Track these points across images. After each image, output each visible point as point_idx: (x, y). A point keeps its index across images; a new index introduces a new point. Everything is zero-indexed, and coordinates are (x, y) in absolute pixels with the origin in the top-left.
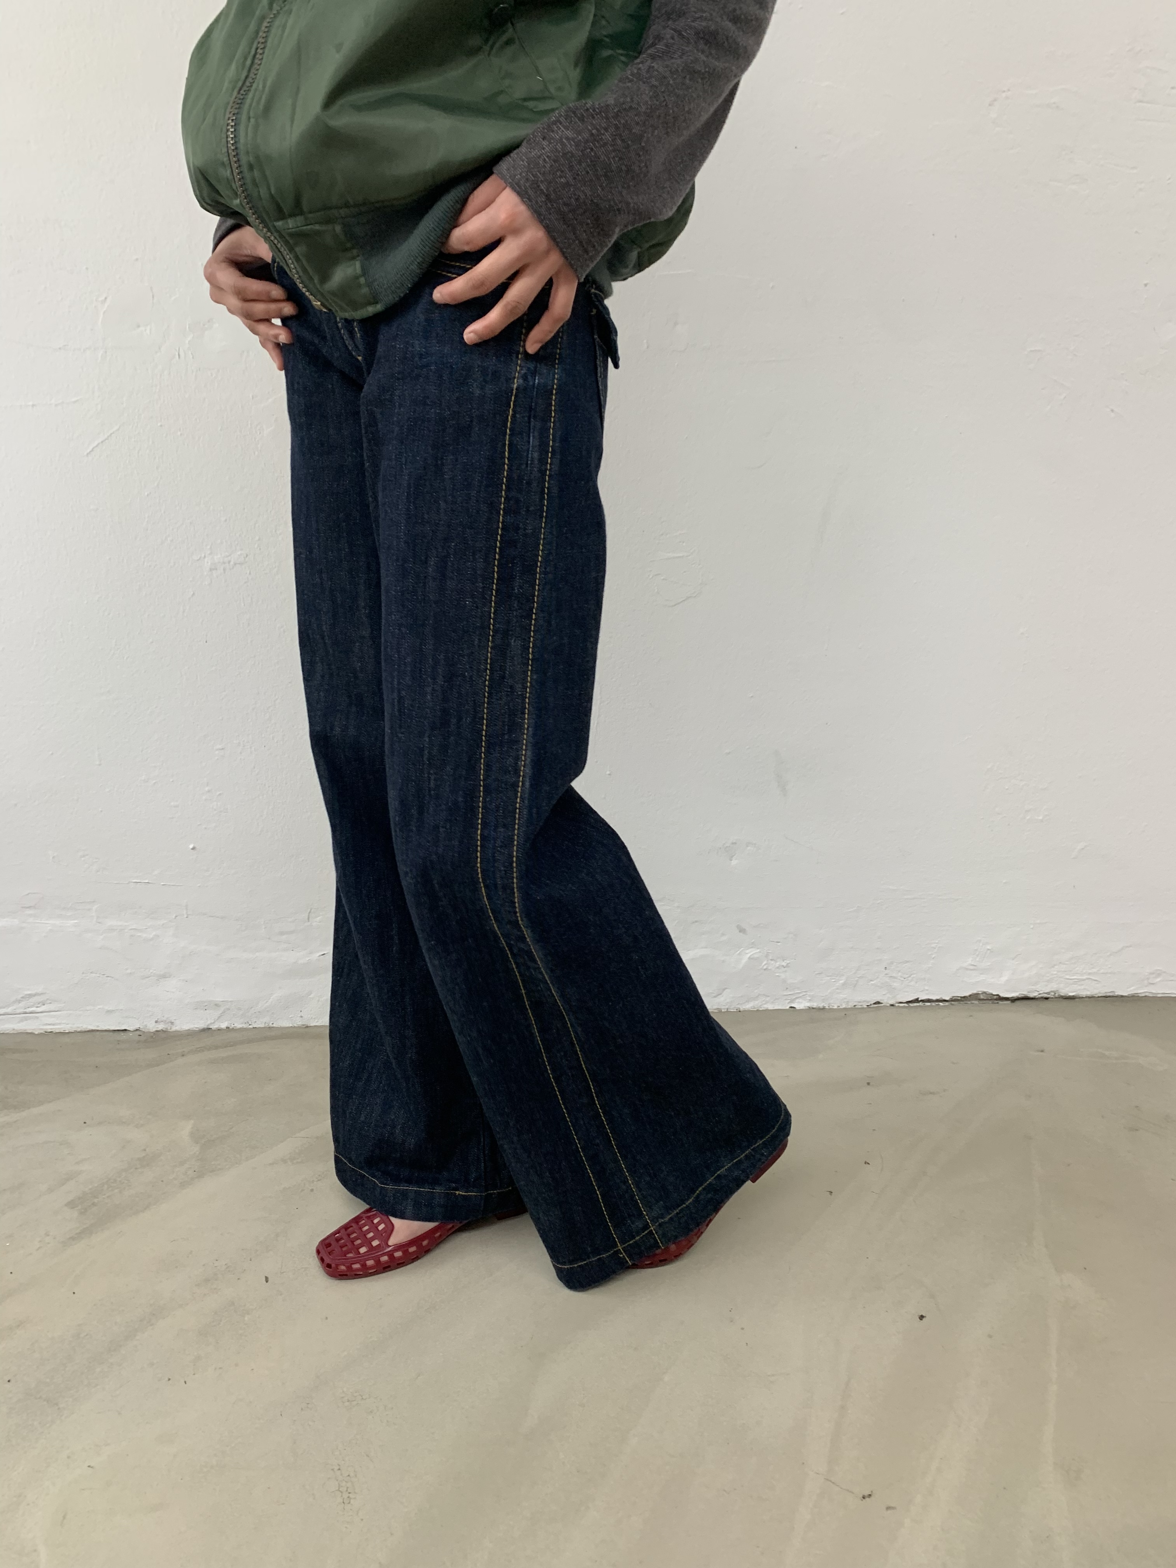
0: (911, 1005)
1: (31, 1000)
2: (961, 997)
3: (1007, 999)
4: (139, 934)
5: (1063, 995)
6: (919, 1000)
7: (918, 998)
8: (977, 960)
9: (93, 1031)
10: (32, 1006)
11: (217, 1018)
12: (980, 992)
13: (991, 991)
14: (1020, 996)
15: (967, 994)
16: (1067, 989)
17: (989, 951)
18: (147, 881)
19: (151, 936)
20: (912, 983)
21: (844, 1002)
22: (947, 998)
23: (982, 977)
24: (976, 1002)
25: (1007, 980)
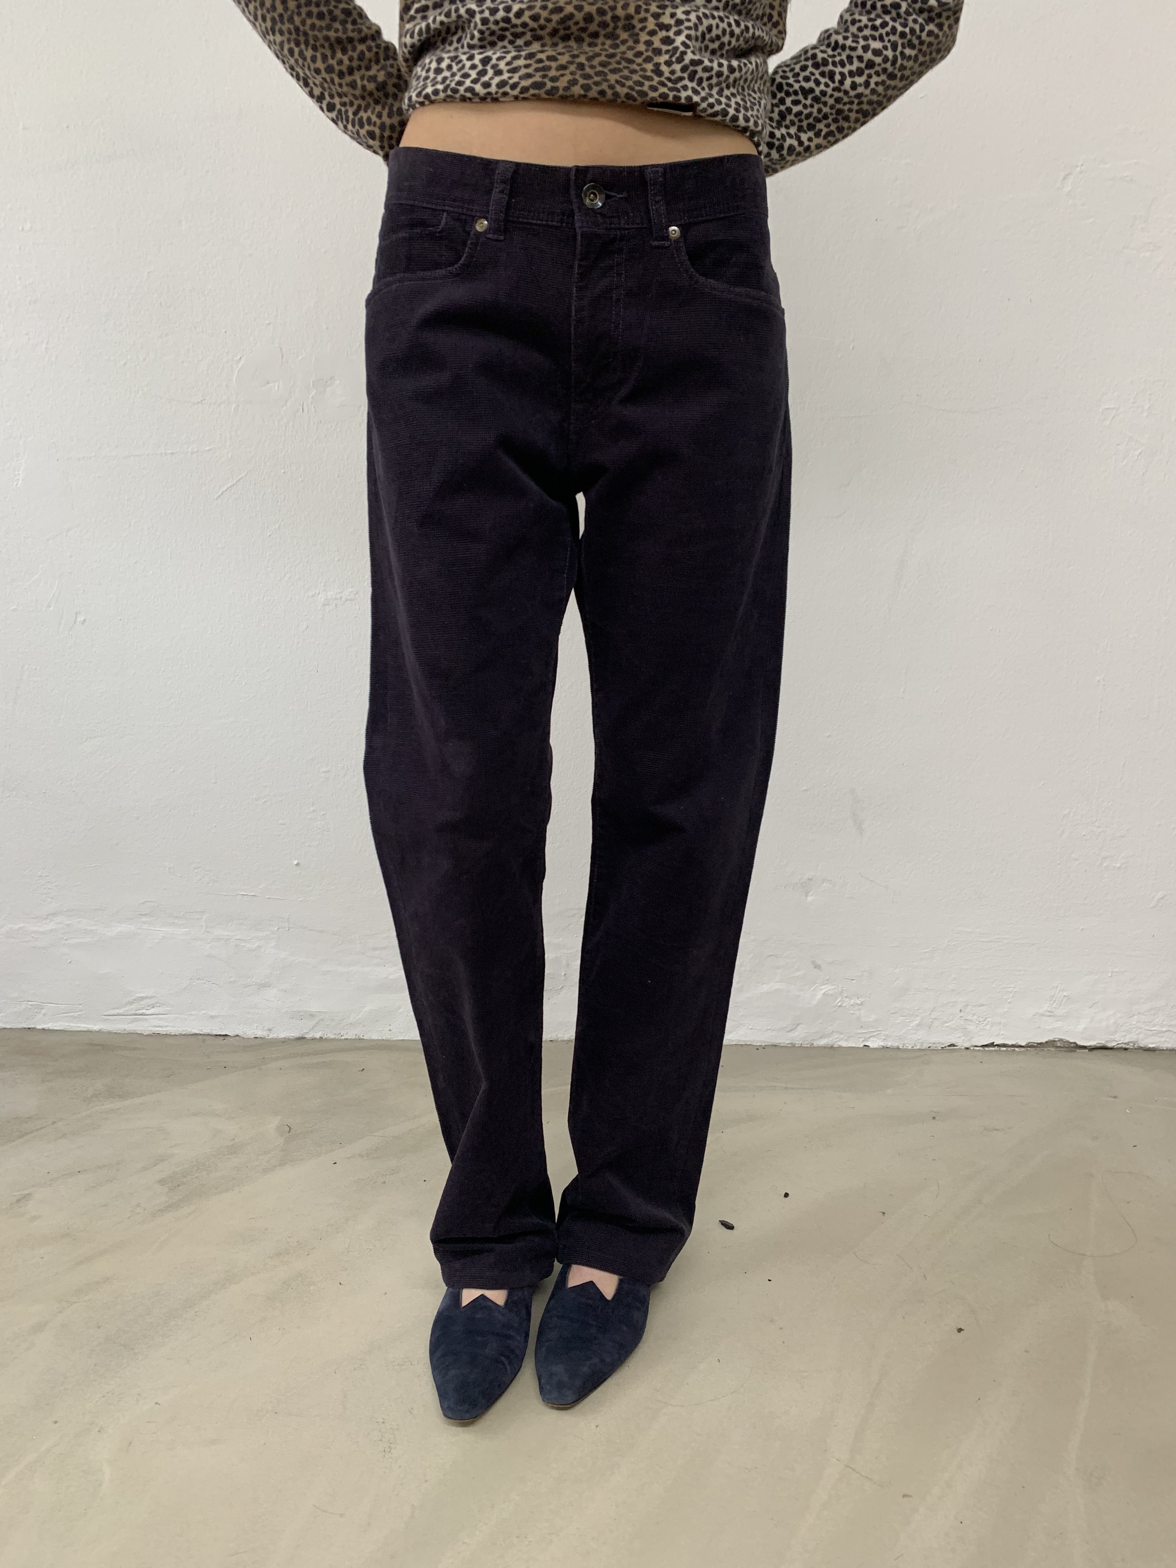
0: (987, 1049)
1: (142, 1002)
2: (1037, 1043)
3: (1084, 1047)
4: (243, 944)
5: (1142, 1046)
6: (995, 1044)
7: (994, 1043)
8: (1054, 1006)
9: (196, 1034)
10: (143, 1009)
11: (311, 1027)
12: (1057, 1040)
13: (1068, 1039)
14: (1098, 1045)
15: (1044, 1041)
16: (1147, 1040)
17: (1066, 998)
18: (253, 894)
19: (254, 947)
20: (988, 1027)
21: (918, 1043)
22: (1023, 1044)
23: (1059, 1024)
24: (1053, 1049)
25: (1085, 1028)
